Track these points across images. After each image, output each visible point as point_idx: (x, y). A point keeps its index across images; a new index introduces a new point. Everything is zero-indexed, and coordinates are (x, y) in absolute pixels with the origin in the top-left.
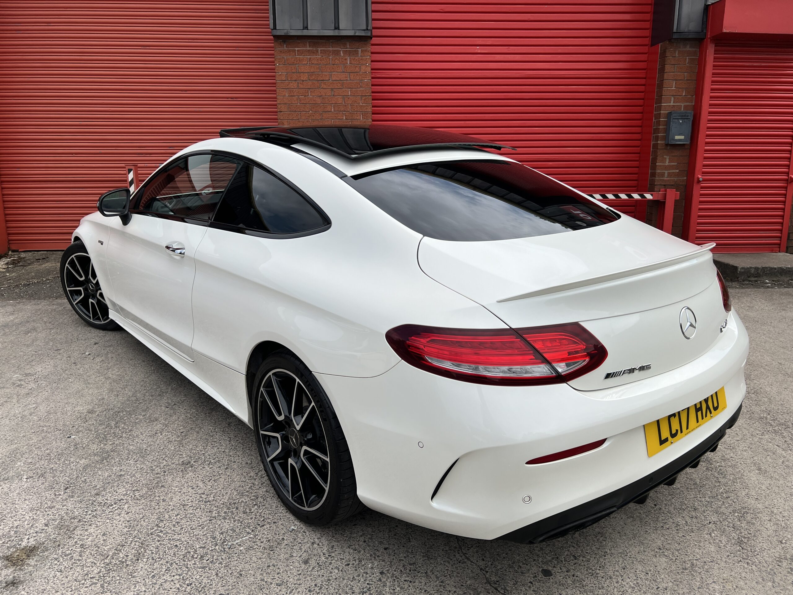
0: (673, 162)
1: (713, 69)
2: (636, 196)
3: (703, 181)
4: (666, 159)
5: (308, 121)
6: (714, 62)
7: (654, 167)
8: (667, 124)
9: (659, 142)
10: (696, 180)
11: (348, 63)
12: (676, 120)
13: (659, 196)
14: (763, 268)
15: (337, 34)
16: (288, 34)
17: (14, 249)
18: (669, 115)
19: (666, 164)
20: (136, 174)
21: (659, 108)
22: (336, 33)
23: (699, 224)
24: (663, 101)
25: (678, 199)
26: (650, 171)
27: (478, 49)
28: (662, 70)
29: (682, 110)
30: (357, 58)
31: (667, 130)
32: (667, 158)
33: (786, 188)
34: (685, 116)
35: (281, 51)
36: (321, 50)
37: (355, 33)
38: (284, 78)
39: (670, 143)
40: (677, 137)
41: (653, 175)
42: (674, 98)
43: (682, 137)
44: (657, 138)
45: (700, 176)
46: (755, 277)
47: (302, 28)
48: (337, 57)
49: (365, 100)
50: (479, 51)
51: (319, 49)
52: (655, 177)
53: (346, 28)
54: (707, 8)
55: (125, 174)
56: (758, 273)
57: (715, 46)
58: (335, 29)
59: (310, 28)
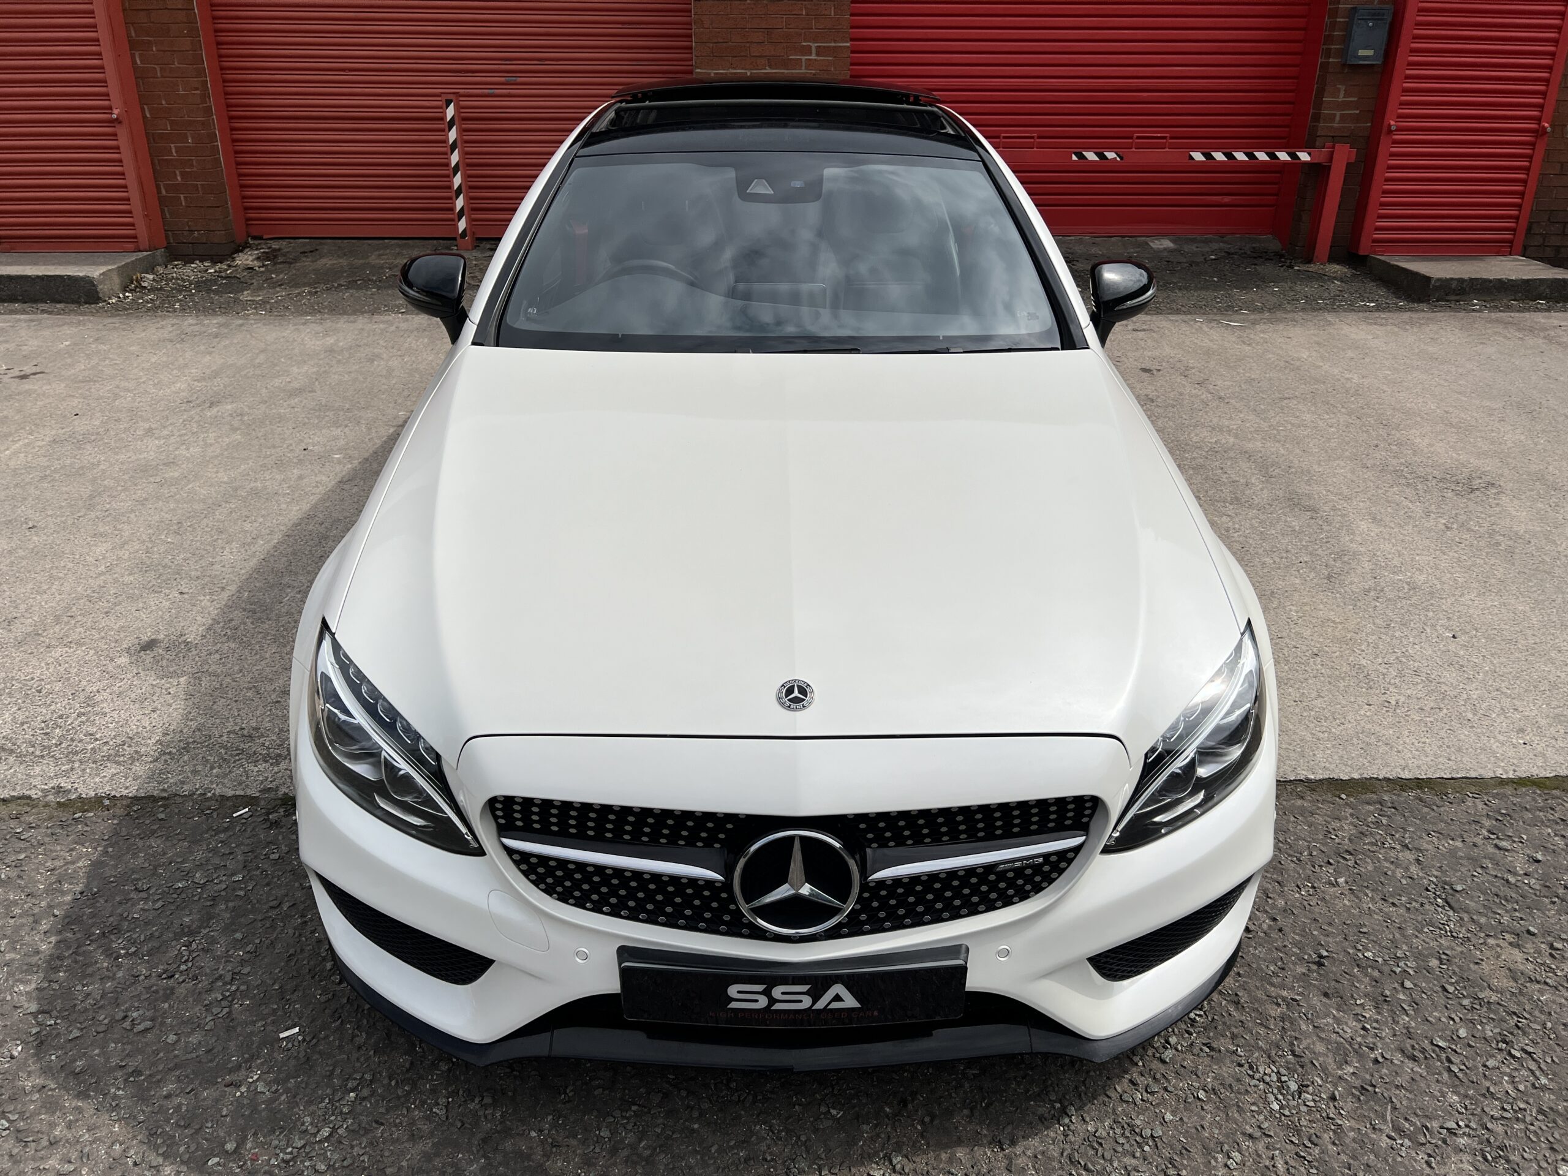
0: (1351, 97)
2: (1283, 156)
3: (1396, 130)
4: (1339, 90)
5: (743, 18)
7: (1319, 104)
8: (1348, 28)
9: (1331, 60)
10: (1385, 129)
12: (1362, 22)
13: (1321, 154)
14: (1471, 279)
17: (255, 234)
18: (1352, 12)
19: (1340, 100)
20: (458, 108)
25: (1353, 161)
26: (1311, 111)
29: (1375, 3)
31: (1347, 39)
32: (1342, 88)
33: (1533, 145)
34: (1379, 14)
39: (1348, 62)
40: (1362, 52)
41: (1317, 118)
43: (1370, 53)
44: (1329, 53)
45: (1392, 123)
46: (1457, 295)
52: (1319, 122)
55: (441, 108)
56: (1462, 288)
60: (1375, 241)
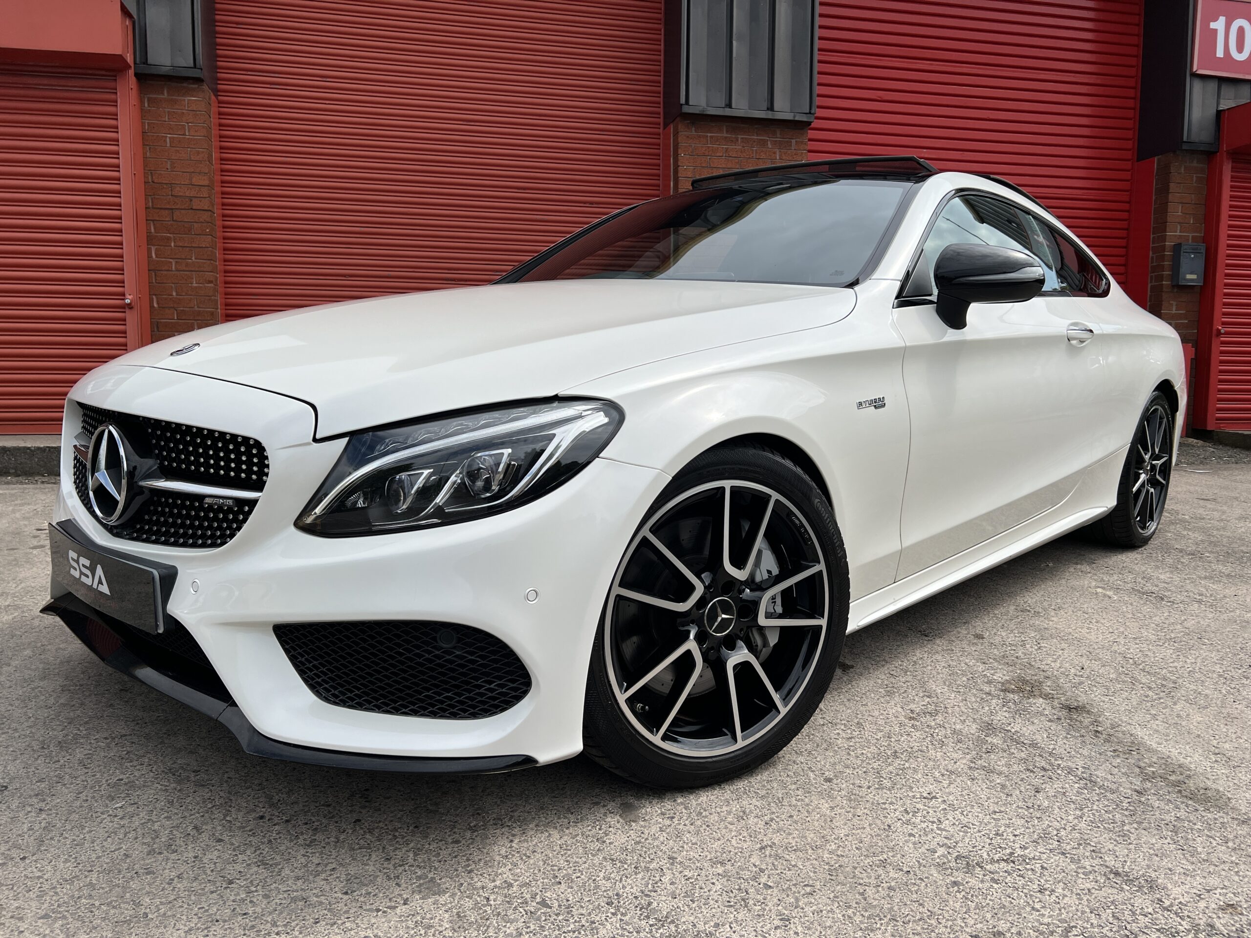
0: (1180, 310)
1: (1231, 191)
3: (1223, 334)
4: (1172, 305)
6: (1232, 181)
8: (1175, 259)
9: (1164, 282)
10: (1214, 332)
11: (778, 158)
12: (1187, 254)
15: (770, 117)
16: (705, 113)
18: (1177, 248)
19: (1172, 313)
21: (1164, 239)
22: (769, 115)
23: (1220, 390)
24: (1168, 229)
25: (1193, 357)
27: (925, 153)
28: (1164, 190)
29: (1190, 241)
30: (789, 152)
31: (1176, 268)
32: (1174, 303)
34: (1195, 249)
35: (688, 137)
36: (742, 138)
37: (794, 117)
38: (689, 174)
39: (1179, 284)
40: (1189, 277)
42: (1181, 227)
43: (1194, 277)
44: (1160, 278)
45: (1219, 328)
47: (724, 106)
48: (764, 149)
50: (926, 156)
51: (740, 137)
53: (783, 109)
54: (1219, 113)
57: (1233, 162)
58: (768, 109)
59: (733, 106)
60: (1218, 419)
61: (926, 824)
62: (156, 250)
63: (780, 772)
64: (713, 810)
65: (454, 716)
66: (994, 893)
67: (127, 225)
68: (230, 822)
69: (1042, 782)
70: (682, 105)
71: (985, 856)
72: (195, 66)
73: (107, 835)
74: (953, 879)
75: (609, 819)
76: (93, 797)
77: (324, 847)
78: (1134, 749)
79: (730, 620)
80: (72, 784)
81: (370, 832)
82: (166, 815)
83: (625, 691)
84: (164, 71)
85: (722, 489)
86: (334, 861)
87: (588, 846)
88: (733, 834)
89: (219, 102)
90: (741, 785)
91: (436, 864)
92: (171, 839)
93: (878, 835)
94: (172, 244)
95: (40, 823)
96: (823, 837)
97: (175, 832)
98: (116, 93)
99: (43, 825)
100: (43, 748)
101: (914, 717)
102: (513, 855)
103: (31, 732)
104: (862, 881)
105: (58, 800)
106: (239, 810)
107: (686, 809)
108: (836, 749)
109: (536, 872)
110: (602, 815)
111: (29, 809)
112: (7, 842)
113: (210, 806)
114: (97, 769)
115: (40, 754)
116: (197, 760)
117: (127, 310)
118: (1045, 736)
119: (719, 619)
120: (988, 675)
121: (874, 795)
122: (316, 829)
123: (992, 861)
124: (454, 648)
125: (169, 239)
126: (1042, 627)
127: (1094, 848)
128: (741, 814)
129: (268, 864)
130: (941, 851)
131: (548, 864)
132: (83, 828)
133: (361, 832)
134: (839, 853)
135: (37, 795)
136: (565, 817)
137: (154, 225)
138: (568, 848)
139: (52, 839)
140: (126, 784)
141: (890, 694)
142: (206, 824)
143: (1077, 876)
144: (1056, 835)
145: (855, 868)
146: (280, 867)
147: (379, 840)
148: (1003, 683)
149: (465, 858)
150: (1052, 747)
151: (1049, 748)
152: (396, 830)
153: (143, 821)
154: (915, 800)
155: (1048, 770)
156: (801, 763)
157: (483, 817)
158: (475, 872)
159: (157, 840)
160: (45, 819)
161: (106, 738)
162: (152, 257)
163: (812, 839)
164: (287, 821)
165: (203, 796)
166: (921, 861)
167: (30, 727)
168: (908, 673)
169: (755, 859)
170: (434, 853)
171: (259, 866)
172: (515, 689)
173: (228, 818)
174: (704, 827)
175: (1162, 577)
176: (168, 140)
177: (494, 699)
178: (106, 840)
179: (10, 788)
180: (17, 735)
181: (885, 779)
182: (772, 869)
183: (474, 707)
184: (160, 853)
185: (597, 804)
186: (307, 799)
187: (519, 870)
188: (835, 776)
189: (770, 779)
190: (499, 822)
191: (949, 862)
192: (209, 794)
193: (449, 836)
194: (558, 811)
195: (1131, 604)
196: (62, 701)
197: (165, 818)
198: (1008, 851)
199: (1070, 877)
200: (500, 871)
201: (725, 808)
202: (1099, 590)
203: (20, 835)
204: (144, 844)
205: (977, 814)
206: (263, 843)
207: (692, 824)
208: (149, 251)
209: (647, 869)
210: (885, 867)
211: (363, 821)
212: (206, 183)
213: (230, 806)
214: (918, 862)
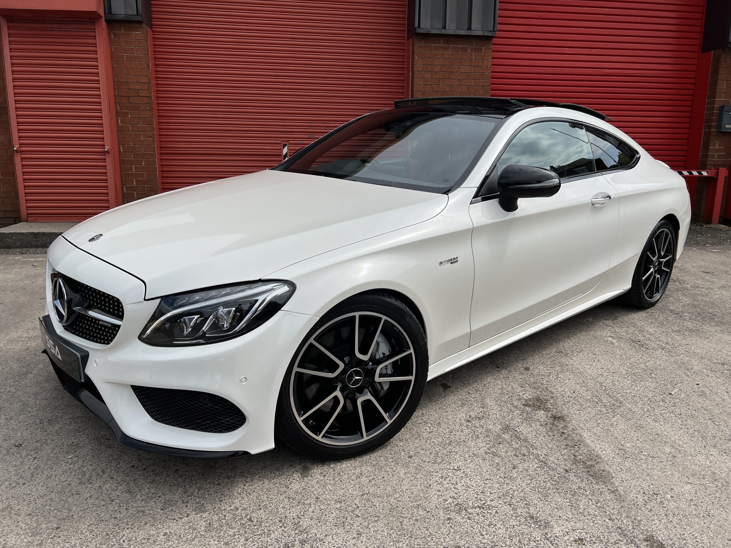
0: (722, 146)
2: (695, 173)
4: (716, 143)
7: (707, 150)
8: (720, 115)
9: (712, 130)
11: (474, 58)
12: (728, 112)
13: (713, 173)
16: (430, 33)
18: (722, 108)
19: (717, 148)
21: (713, 103)
22: (468, 33)
24: (716, 97)
25: (726, 176)
26: (701, 154)
27: (567, 50)
30: (480, 54)
31: (719, 120)
35: (420, 47)
36: (453, 47)
37: (484, 33)
38: (420, 69)
39: (722, 131)
40: (727, 126)
41: (706, 156)
42: (725, 95)
44: (710, 127)
47: (441, 28)
48: (465, 53)
49: (485, 89)
50: (568, 52)
51: (451, 46)
52: (708, 158)
53: (477, 29)
55: (280, 150)
58: (468, 29)
59: (447, 28)
61: (449, 485)
62: (121, 119)
63: (387, 451)
64: (347, 472)
65: (211, 431)
66: (466, 525)
67: (104, 107)
68: (119, 468)
69: (519, 462)
70: (416, 28)
71: (471, 504)
72: (138, 15)
73: (62, 473)
74: (449, 516)
75: (294, 475)
76: (59, 452)
77: (158, 484)
78: (577, 444)
79: (360, 380)
80: (51, 444)
81: (181, 477)
82: (90, 463)
83: (302, 417)
84: (121, 17)
85: (355, 317)
86: (160, 492)
87: (280, 489)
88: (352, 486)
89: (153, 32)
90: (365, 458)
91: (207, 496)
92: (90, 476)
93: (423, 490)
94: (129, 116)
95: (34, 465)
96: (395, 490)
97: (93, 473)
98: (95, 32)
99: (35, 466)
100: (41, 423)
101: (469, 420)
102: (243, 493)
103: (37, 414)
104: (404, 516)
105: (44, 453)
106: (124, 462)
107: (333, 471)
108: (421, 438)
109: (252, 502)
110: (292, 473)
111: (30, 458)
112: (18, 475)
113: (111, 459)
114: (63, 436)
115: (38, 426)
116: (110, 433)
117: (106, 154)
118: (534, 434)
119: (354, 379)
120: (521, 394)
121: (430, 467)
122: (156, 474)
123: (473, 507)
124: (208, 402)
125: (127, 113)
126: (565, 364)
127: (527, 502)
128: (360, 475)
129: (131, 492)
130: (450, 500)
131: (258, 499)
132: (52, 468)
133: (177, 477)
134: (399, 499)
135: (34, 450)
136: (274, 473)
137: (120, 106)
138: (271, 490)
139: (38, 474)
140: (75, 445)
141: (463, 405)
142: (108, 469)
143: (512, 517)
144: (512, 494)
145: (403, 508)
146: (136, 494)
147: (184, 482)
148: (526, 400)
149: (221, 493)
150: (534, 441)
151: (532, 442)
152: (193, 476)
153: (80, 466)
154: (449, 471)
155: (526, 456)
156: (400, 446)
157: (236, 471)
158: (223, 501)
159: (84, 477)
160: (36, 463)
161: (70, 419)
162: (118, 123)
163: (389, 491)
164: (145, 469)
165: (109, 453)
166: (437, 506)
167: (37, 411)
168: (478, 392)
169: (357, 501)
170: (207, 490)
171: (127, 493)
172: (239, 421)
173: (118, 466)
174: (339, 481)
175: (650, 330)
176: (125, 57)
177: (229, 425)
178: (61, 476)
179: (23, 445)
180: (29, 415)
181: (439, 457)
182: (363, 507)
183: (220, 428)
184: (84, 484)
185: (291, 466)
186: (156, 457)
187: (244, 501)
188: (415, 455)
189: (381, 455)
190: (242, 475)
191: (451, 507)
192: (112, 453)
193: (217, 481)
194: (272, 469)
195: (623, 349)
196: (54, 395)
197: (90, 465)
198: (483, 502)
199: (507, 518)
200: (235, 501)
201: (353, 471)
202: (610, 339)
203: (24, 471)
204: (78, 478)
205: (477, 480)
206: (131, 480)
207: (333, 480)
208: (117, 120)
209: (304, 504)
210: (418, 508)
211: (179, 471)
212: (146, 81)
213: (120, 460)
214: (436, 506)
